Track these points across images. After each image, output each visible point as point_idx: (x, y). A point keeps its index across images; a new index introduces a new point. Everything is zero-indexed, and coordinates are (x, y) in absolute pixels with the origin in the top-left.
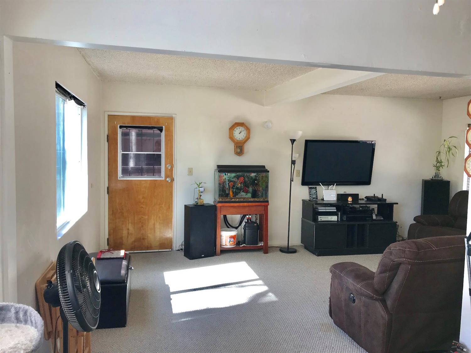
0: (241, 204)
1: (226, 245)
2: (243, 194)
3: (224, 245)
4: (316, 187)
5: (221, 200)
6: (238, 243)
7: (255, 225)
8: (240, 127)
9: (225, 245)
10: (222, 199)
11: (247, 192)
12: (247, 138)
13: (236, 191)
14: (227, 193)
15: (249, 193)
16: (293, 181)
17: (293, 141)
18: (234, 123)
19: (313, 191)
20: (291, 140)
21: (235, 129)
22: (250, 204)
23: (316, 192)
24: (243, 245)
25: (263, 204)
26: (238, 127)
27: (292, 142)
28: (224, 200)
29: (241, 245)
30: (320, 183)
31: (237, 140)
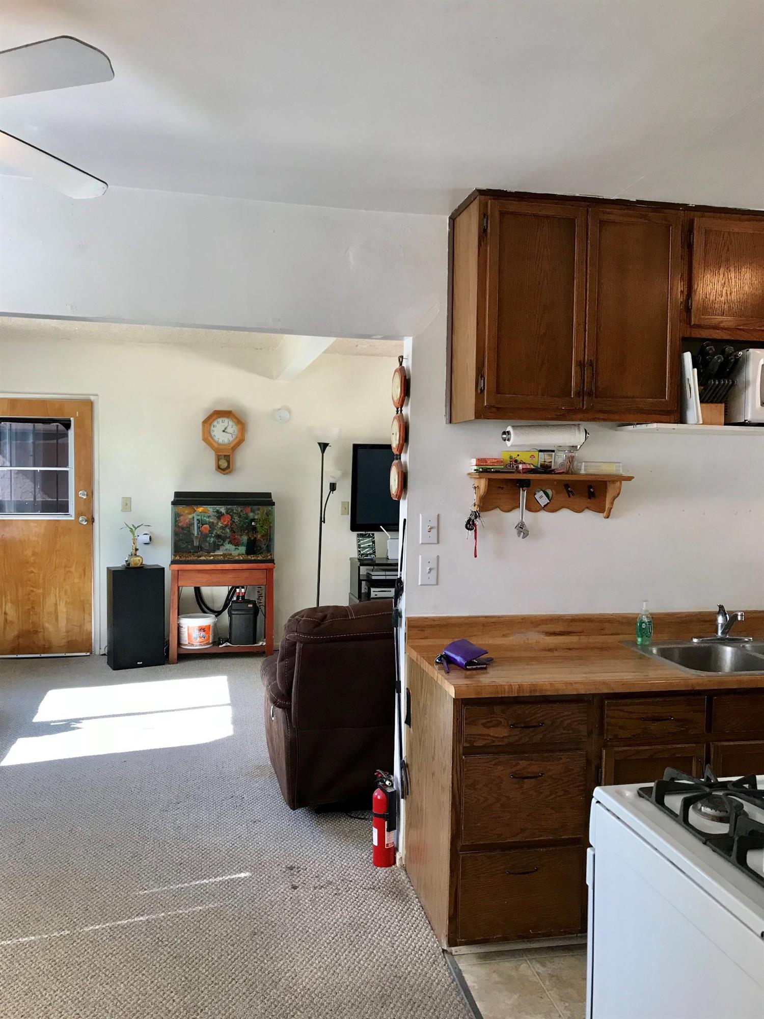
0: (219, 566)
1: (189, 643)
2: (228, 548)
3: (185, 645)
4: (373, 534)
5: (178, 558)
6: (216, 642)
7: (249, 606)
8: (223, 419)
9: (187, 643)
10: (180, 557)
11: (237, 544)
12: (240, 441)
13: (214, 542)
14: (195, 545)
15: (242, 545)
16: (324, 523)
17: (324, 446)
18: (213, 411)
19: (366, 542)
20: (320, 444)
21: (215, 423)
22: (237, 566)
23: (374, 542)
24: (224, 645)
25: (263, 565)
26: (220, 420)
27: (322, 448)
28: (183, 559)
29: (222, 644)
30: (381, 527)
31: (219, 444)
